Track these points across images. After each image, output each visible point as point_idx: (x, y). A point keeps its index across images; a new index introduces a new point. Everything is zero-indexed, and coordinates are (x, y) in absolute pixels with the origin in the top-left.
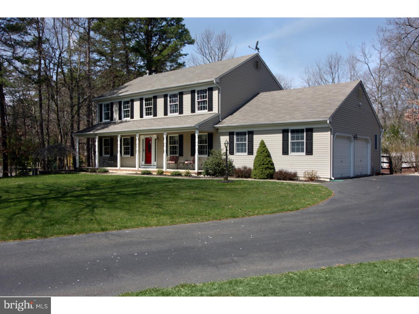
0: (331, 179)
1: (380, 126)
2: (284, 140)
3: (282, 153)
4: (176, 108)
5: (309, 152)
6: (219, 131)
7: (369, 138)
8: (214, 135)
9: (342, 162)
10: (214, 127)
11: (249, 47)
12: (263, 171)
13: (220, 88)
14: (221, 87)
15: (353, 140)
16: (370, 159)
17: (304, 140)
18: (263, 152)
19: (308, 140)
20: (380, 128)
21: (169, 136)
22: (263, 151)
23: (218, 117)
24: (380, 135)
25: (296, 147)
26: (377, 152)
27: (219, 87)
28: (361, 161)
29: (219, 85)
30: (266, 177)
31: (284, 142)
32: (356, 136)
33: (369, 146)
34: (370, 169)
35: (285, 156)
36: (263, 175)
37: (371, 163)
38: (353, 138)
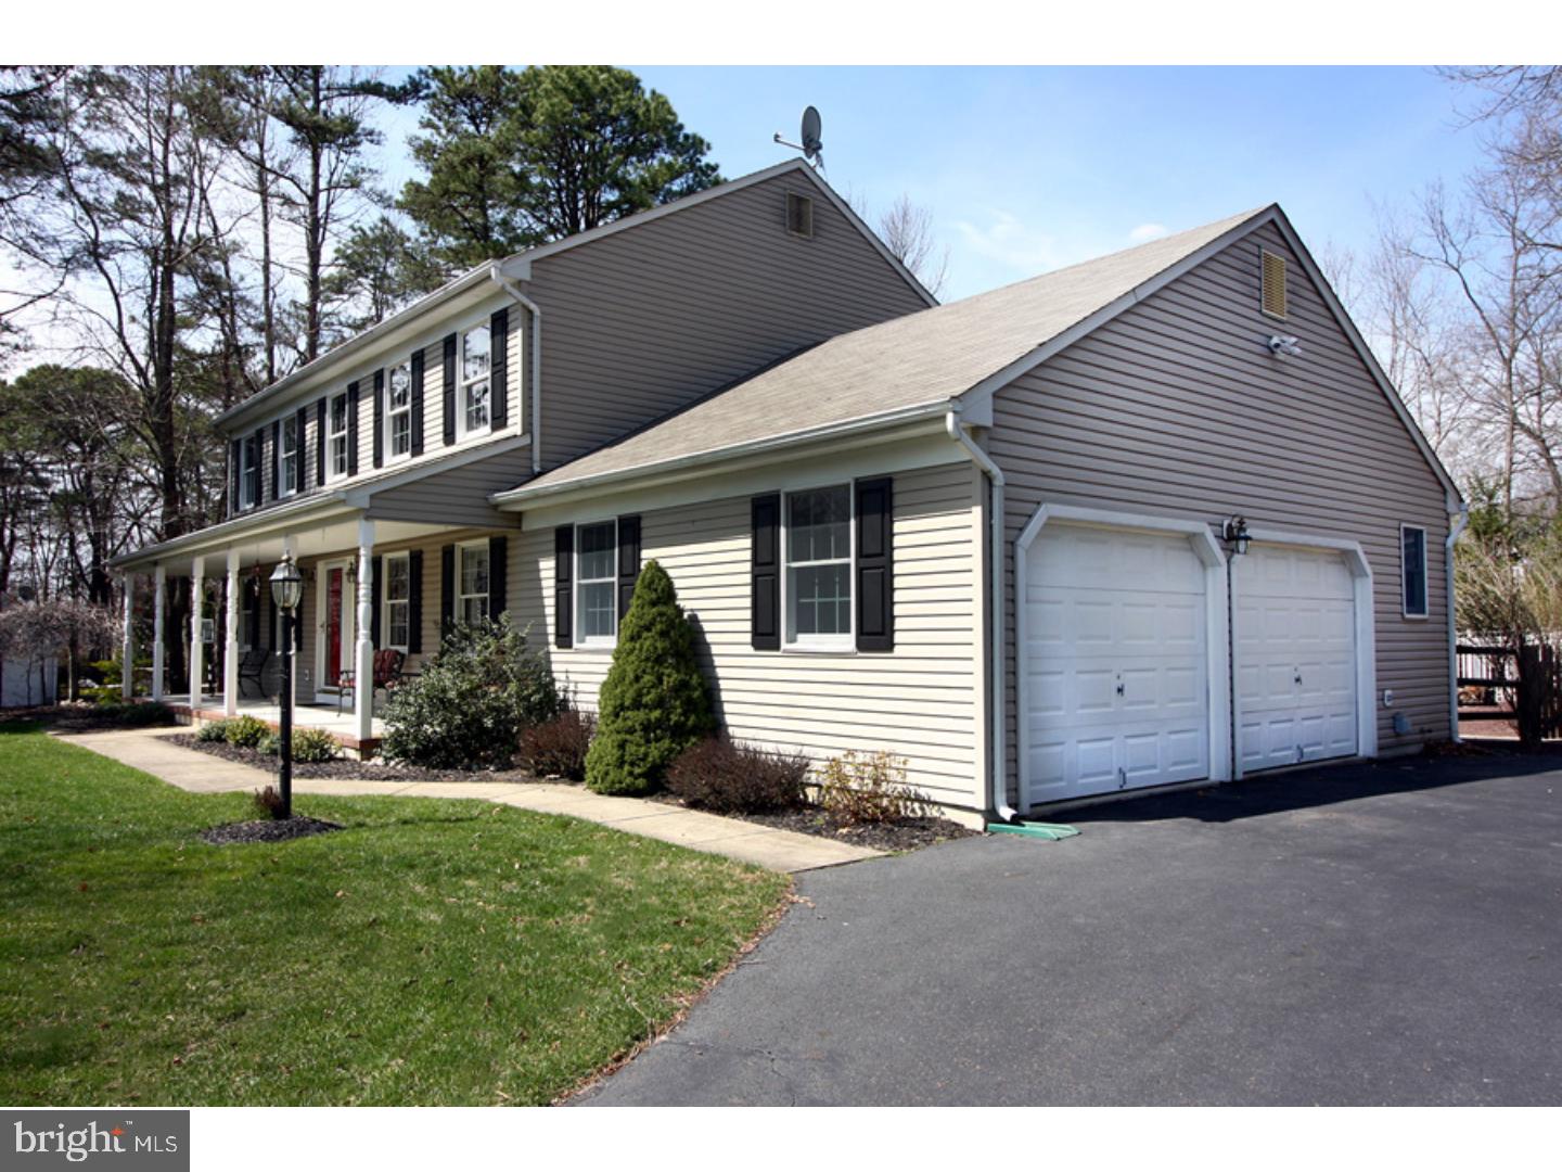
0: (991, 815)
1: (1440, 484)
2: (760, 560)
3: (748, 638)
4: (402, 430)
5: (877, 634)
6: (527, 526)
7: (1359, 549)
8: (509, 544)
9: (1120, 690)
10: (496, 507)
11: (776, 138)
12: (630, 748)
13: (533, 306)
14: (535, 302)
15: (1221, 556)
16: (1373, 665)
17: (848, 555)
18: (645, 635)
19: (868, 556)
20: (1445, 492)
21: (387, 556)
22: (648, 629)
23: (525, 454)
24: (1444, 531)
25: (816, 600)
26: (1430, 627)
27: (526, 301)
28: (1298, 680)
29: (529, 295)
30: (641, 783)
31: (759, 570)
32: (1241, 528)
33: (1366, 589)
34: (1373, 723)
35: (767, 659)
36: (627, 768)
37: (1381, 690)
38: (1215, 545)
